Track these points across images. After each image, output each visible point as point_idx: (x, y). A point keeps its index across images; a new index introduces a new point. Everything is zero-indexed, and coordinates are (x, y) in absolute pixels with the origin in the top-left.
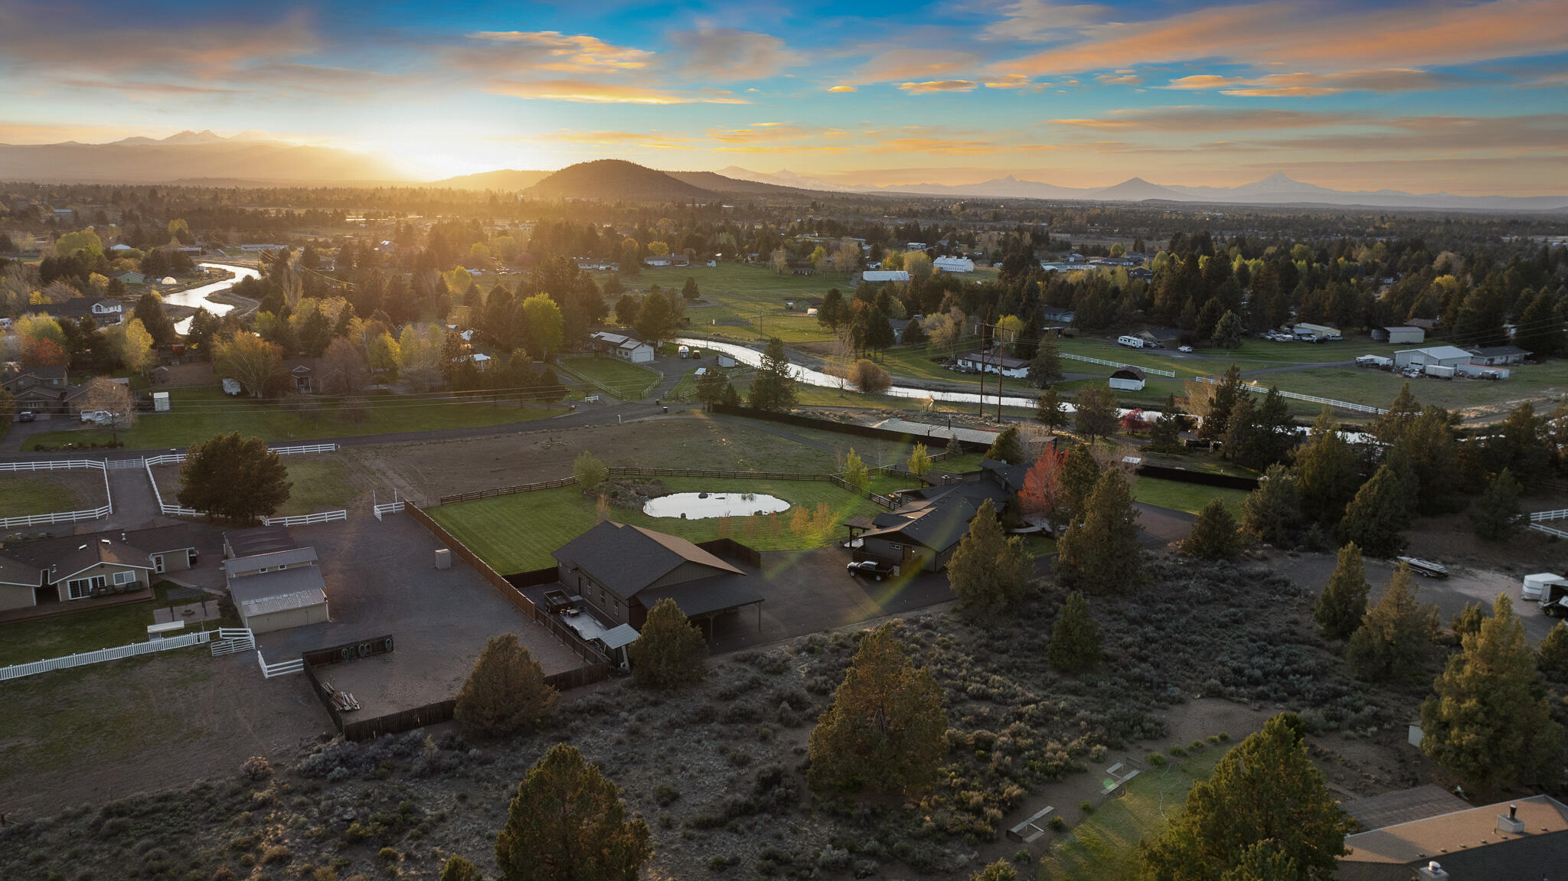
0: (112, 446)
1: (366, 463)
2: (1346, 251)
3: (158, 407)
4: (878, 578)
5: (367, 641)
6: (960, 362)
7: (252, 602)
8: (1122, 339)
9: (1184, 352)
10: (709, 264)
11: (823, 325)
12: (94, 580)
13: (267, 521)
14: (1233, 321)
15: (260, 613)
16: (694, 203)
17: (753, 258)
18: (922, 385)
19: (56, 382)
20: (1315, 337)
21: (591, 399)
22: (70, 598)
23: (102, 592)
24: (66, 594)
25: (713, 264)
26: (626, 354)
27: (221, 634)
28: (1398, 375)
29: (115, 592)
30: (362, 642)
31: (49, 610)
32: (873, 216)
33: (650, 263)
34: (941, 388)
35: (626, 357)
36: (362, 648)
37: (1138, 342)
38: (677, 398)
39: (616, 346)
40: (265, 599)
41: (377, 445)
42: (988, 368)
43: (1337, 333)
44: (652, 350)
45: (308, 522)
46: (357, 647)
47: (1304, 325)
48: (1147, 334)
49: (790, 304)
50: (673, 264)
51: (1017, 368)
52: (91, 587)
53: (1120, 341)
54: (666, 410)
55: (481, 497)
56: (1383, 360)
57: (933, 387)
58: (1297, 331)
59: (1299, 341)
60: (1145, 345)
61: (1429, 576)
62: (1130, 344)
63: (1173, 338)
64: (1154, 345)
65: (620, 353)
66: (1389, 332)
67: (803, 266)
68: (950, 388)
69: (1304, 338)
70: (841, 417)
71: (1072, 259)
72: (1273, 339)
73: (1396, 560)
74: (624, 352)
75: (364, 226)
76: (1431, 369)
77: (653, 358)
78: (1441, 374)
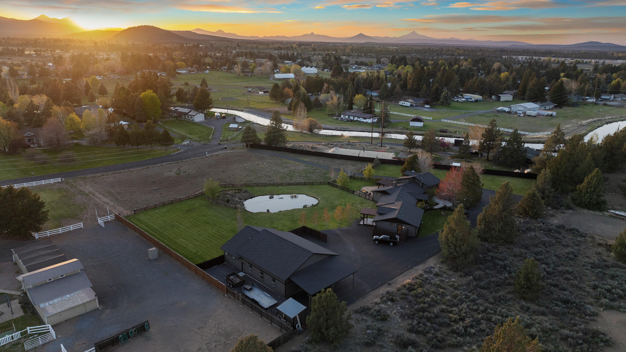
1: (81, 188)
2: (457, 62)
4: (391, 244)
5: (134, 326)
6: (342, 116)
7: (48, 304)
8: (401, 103)
10: (205, 72)
11: (272, 100)
13: (36, 235)
14: (448, 94)
15: (54, 312)
16: (187, 45)
17: (224, 69)
18: (334, 129)
20: (473, 100)
21: (185, 143)
25: (208, 71)
26: (191, 118)
27: (29, 331)
28: (516, 115)
30: (131, 329)
32: (263, 50)
33: (179, 72)
34: (343, 129)
35: (191, 119)
36: (132, 332)
37: (407, 104)
38: (227, 140)
39: (186, 114)
41: (83, 176)
42: (356, 119)
43: (481, 97)
44: (203, 115)
45: (61, 232)
46: (128, 333)
47: (467, 94)
49: (250, 89)
50: (190, 72)
51: (369, 118)
53: (400, 104)
54: (226, 148)
55: (155, 207)
56: (507, 109)
57: (339, 129)
58: (466, 97)
59: (467, 101)
60: (411, 105)
62: (404, 105)
65: (188, 117)
66: (500, 97)
67: (247, 72)
68: (346, 129)
69: (469, 100)
70: (312, 148)
71: (354, 67)
72: (458, 101)
73: (608, 212)
75: (35, 56)
76: (528, 113)
77: (204, 119)
78: (532, 115)
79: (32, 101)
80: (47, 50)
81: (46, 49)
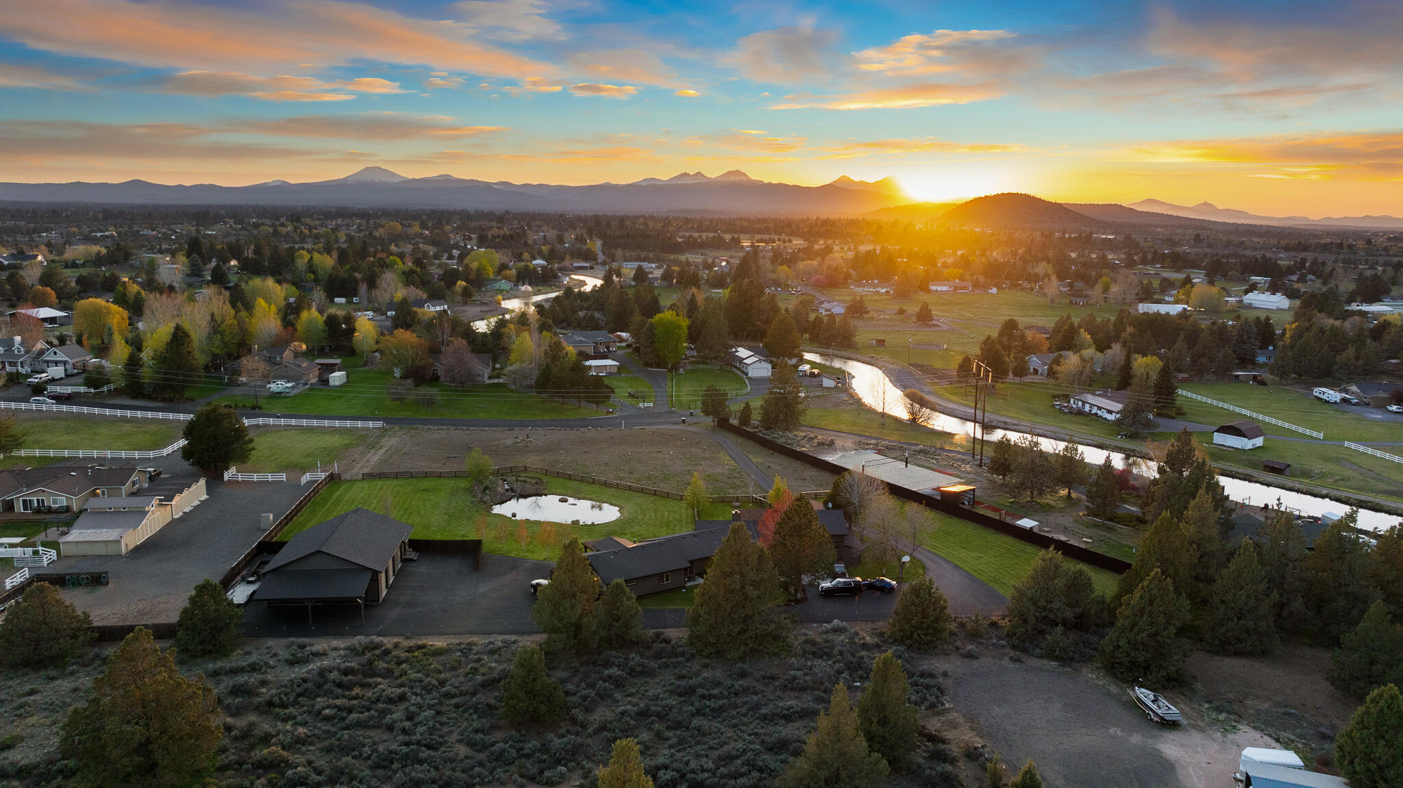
0: (254, 408)
3: (331, 383)
5: (88, 573)
7: (79, 531)
8: (1317, 391)
9: (1392, 412)
10: (990, 291)
12: (38, 500)
13: (226, 476)
15: (72, 540)
22: (22, 511)
23: (42, 510)
24: (19, 507)
26: (746, 368)
27: (41, 552)
29: (50, 511)
30: (83, 574)
31: (8, 516)
33: (934, 288)
35: (745, 371)
36: (83, 578)
37: (1333, 395)
40: (89, 531)
41: (419, 427)
42: (1094, 410)
44: (769, 366)
45: (256, 479)
46: (78, 578)
48: (1352, 389)
50: (955, 289)
52: (36, 505)
53: (1313, 393)
60: (1343, 401)
62: (1323, 397)
63: (1383, 395)
64: (1355, 401)
65: (743, 367)
74: (735, 366)
77: (770, 374)
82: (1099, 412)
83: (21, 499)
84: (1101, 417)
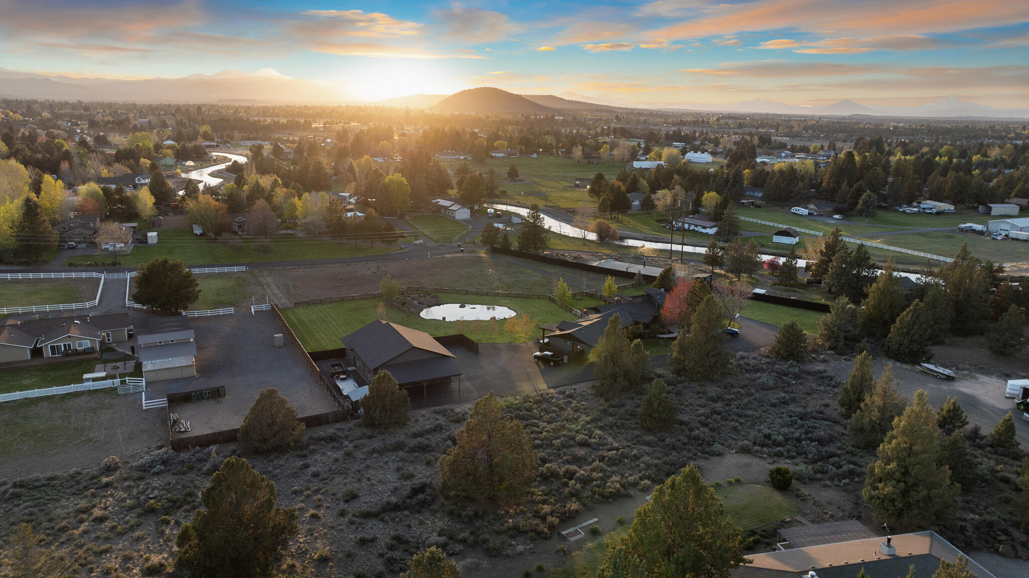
0: (114, 264)
1: (261, 279)
2: (983, 149)
3: (150, 241)
4: (552, 364)
5: (209, 389)
6: (674, 223)
7: (150, 362)
8: (794, 210)
9: (837, 219)
10: (532, 156)
11: (592, 197)
12: (65, 345)
13: (184, 313)
14: (870, 198)
15: (152, 369)
16: (536, 116)
17: (562, 152)
18: (642, 237)
19: (92, 225)
20: (934, 211)
21: (418, 242)
22: (51, 356)
23: (69, 353)
24: (48, 353)
25: (535, 155)
26: (452, 213)
27: (127, 381)
28: (988, 238)
29: (77, 353)
30: (205, 390)
31: (37, 362)
32: (655, 125)
33: (494, 155)
34: (654, 240)
35: (452, 215)
36: (205, 393)
37: (804, 212)
38: (474, 243)
39: (446, 208)
40: (158, 361)
41: (272, 268)
42: (692, 227)
43: (952, 208)
44: (469, 211)
45: (209, 315)
46: (201, 393)
47: (928, 202)
48: (812, 206)
49: (578, 182)
50: (508, 155)
51: (711, 228)
52: (63, 349)
53: (792, 211)
54: (462, 251)
55: (321, 302)
56: (979, 227)
57: (648, 239)
58: (922, 206)
59: (922, 213)
60: (809, 214)
61: (941, 378)
62: (799, 213)
63: (830, 209)
64: (815, 214)
65: (449, 213)
66: (991, 208)
67: (594, 158)
68: (659, 240)
69: (927, 211)
70: (575, 258)
71: (783, 155)
72: (904, 211)
73: (920, 366)
74: (450, 212)
75: (322, 129)
76: (1014, 233)
77: (469, 217)
78: (1020, 238)
79: (257, 182)
80: (340, 122)
81: (338, 121)
82: (695, 228)
83: (49, 346)
84: (697, 231)
